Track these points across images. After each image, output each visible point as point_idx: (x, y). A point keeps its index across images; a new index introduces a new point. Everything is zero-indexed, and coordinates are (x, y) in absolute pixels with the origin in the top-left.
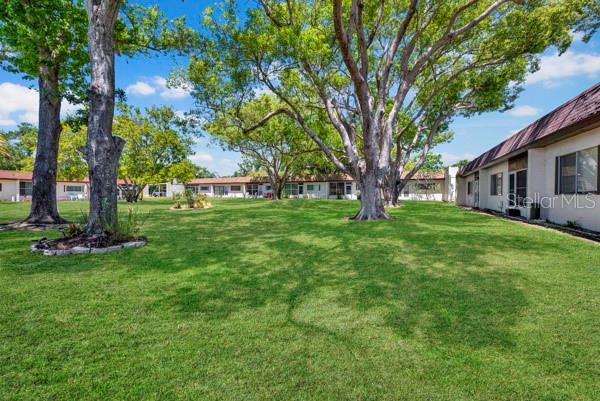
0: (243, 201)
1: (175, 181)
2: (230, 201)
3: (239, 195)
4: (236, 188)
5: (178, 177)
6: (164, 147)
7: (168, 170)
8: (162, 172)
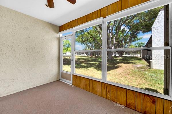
0: (84, 56)
1: (69, 52)
2: (81, 57)
3: (83, 55)
4: (83, 53)
5: (70, 51)
6: (67, 44)
7: (67, 49)
8: (66, 50)
